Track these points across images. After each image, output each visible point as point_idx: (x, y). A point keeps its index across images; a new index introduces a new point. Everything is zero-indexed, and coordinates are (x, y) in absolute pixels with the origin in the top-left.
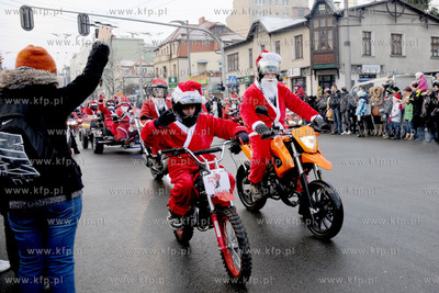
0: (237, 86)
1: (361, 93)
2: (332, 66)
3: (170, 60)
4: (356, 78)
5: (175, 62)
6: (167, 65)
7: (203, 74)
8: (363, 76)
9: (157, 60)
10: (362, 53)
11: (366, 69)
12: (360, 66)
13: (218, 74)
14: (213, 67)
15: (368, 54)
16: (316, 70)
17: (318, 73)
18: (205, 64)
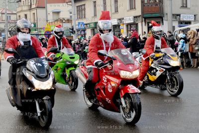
0: (84, 31)
1: (181, 35)
2: (158, 15)
3: (30, 9)
4: (176, 24)
5: (35, 11)
6: (28, 13)
7: (57, 20)
8: (181, 23)
9: (19, 9)
10: (181, 5)
11: (184, 18)
12: (179, 15)
13: (69, 21)
14: (64, 15)
15: (184, 6)
16: (145, 18)
17: (147, 21)
18: (58, 13)
